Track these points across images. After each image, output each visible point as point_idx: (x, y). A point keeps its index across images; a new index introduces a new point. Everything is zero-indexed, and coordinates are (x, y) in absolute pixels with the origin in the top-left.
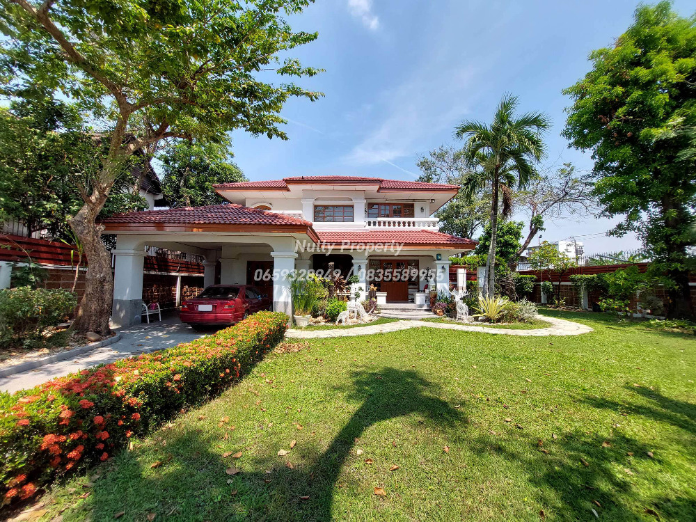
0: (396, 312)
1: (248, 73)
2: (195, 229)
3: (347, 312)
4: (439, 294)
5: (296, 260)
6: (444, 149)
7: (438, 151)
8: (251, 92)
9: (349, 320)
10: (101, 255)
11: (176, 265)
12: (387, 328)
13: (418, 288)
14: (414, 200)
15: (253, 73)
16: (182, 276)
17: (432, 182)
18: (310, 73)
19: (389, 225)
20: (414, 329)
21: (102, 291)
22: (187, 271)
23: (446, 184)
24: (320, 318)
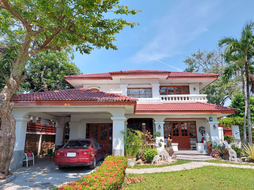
0: (186, 156)
1: (100, 13)
2: (66, 104)
3: (158, 156)
4: (213, 144)
5: (125, 122)
6: (201, 52)
7: (197, 53)
8: (102, 24)
9: (160, 162)
10: (11, 121)
11: (40, 127)
12: (188, 166)
13: (197, 140)
14: (189, 84)
15: (103, 13)
16: (42, 134)
17: (194, 72)
18: (133, 13)
19: (175, 99)
20: (205, 167)
21: (9, 144)
22: (46, 132)
23: (203, 73)
24: (140, 161)
